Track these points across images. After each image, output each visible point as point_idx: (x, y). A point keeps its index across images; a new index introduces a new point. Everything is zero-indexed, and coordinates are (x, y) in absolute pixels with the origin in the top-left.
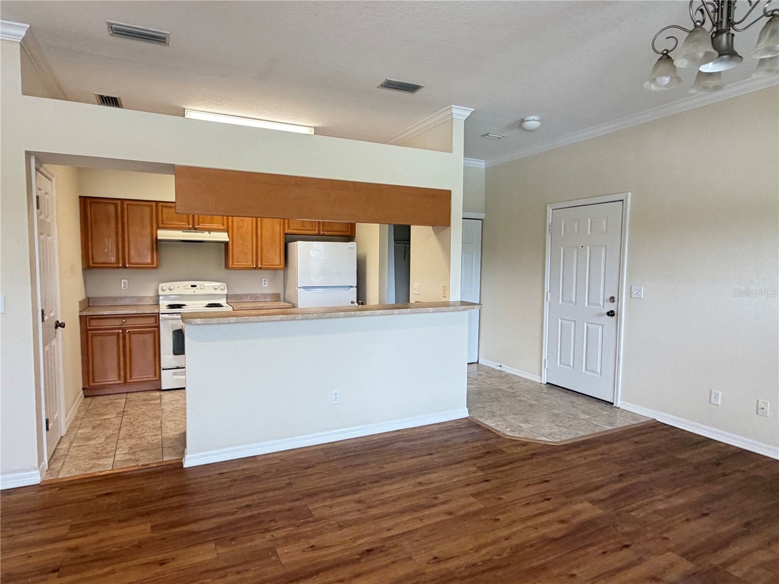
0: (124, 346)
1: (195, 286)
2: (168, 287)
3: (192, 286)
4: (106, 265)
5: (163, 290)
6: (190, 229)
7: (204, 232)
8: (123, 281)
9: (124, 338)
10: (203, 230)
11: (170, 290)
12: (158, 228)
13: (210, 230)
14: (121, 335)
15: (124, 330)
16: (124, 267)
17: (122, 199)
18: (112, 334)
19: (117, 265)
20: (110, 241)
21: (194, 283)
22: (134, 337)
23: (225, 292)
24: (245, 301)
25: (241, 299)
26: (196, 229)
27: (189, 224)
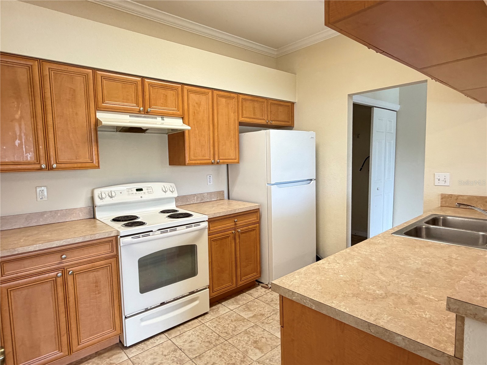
0: (66, 298)
1: (141, 190)
2: (107, 193)
3: (137, 190)
4: (19, 167)
5: (102, 199)
6: (140, 111)
7: (156, 118)
8: (38, 189)
9: (65, 284)
10: (155, 114)
11: (111, 197)
12: (98, 108)
13: (163, 115)
14: (60, 281)
15: (64, 270)
16: (50, 168)
17: (40, 59)
18: (42, 282)
19: (38, 166)
20: (23, 126)
21: (139, 186)
22: (79, 279)
23: (175, 195)
24: (192, 202)
25: (187, 201)
26: (147, 113)
27: (138, 105)
